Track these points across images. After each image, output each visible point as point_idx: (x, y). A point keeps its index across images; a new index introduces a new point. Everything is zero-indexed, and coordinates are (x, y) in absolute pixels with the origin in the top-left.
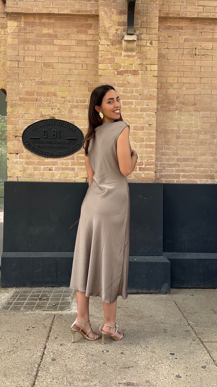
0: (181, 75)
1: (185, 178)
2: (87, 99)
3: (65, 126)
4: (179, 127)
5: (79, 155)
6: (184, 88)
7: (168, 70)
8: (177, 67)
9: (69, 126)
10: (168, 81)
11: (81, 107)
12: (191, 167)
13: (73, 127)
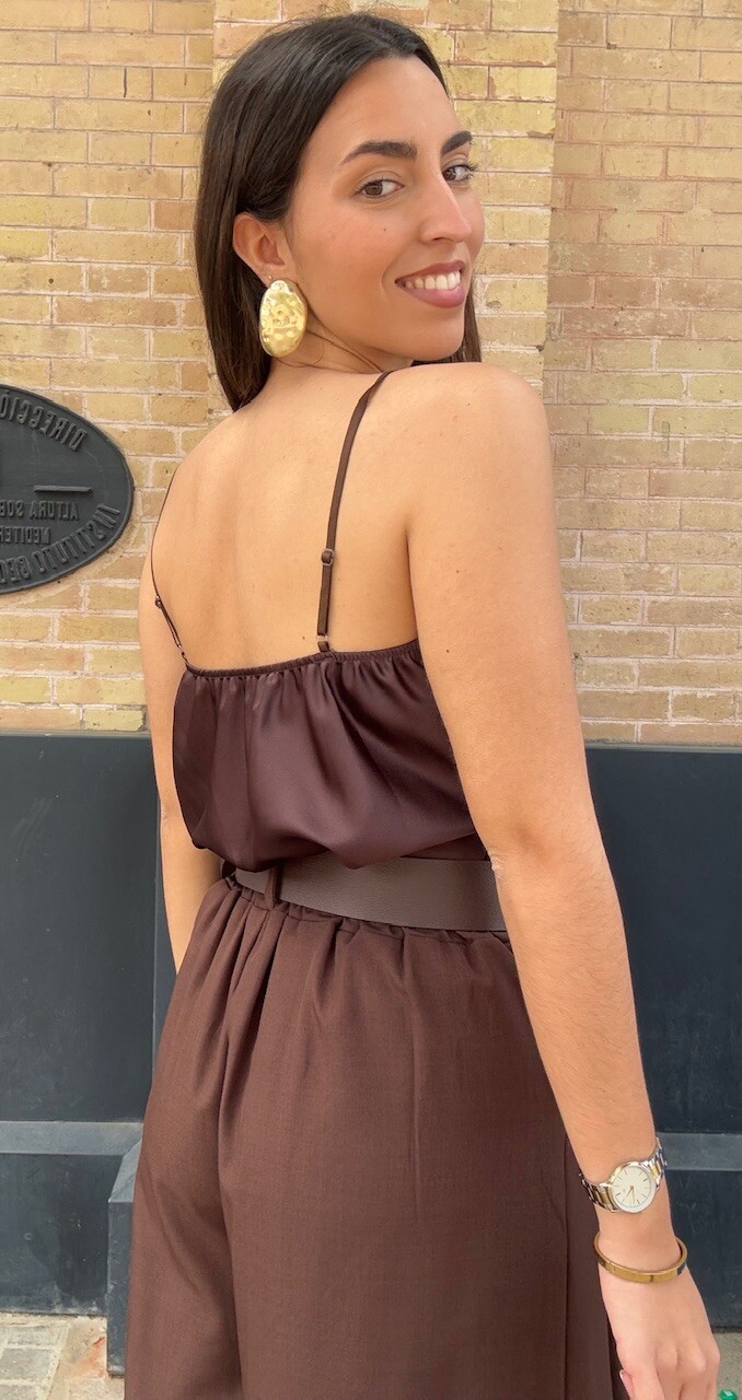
0: (684, 135)
1: (696, 712)
2: (154, 269)
3: (27, 421)
4: (666, 428)
5: (104, 580)
6: (701, 211)
7: (611, 108)
8: (662, 88)
9: (48, 421)
10: (609, 170)
11: (121, 312)
12: (729, 654)
13: (72, 425)
